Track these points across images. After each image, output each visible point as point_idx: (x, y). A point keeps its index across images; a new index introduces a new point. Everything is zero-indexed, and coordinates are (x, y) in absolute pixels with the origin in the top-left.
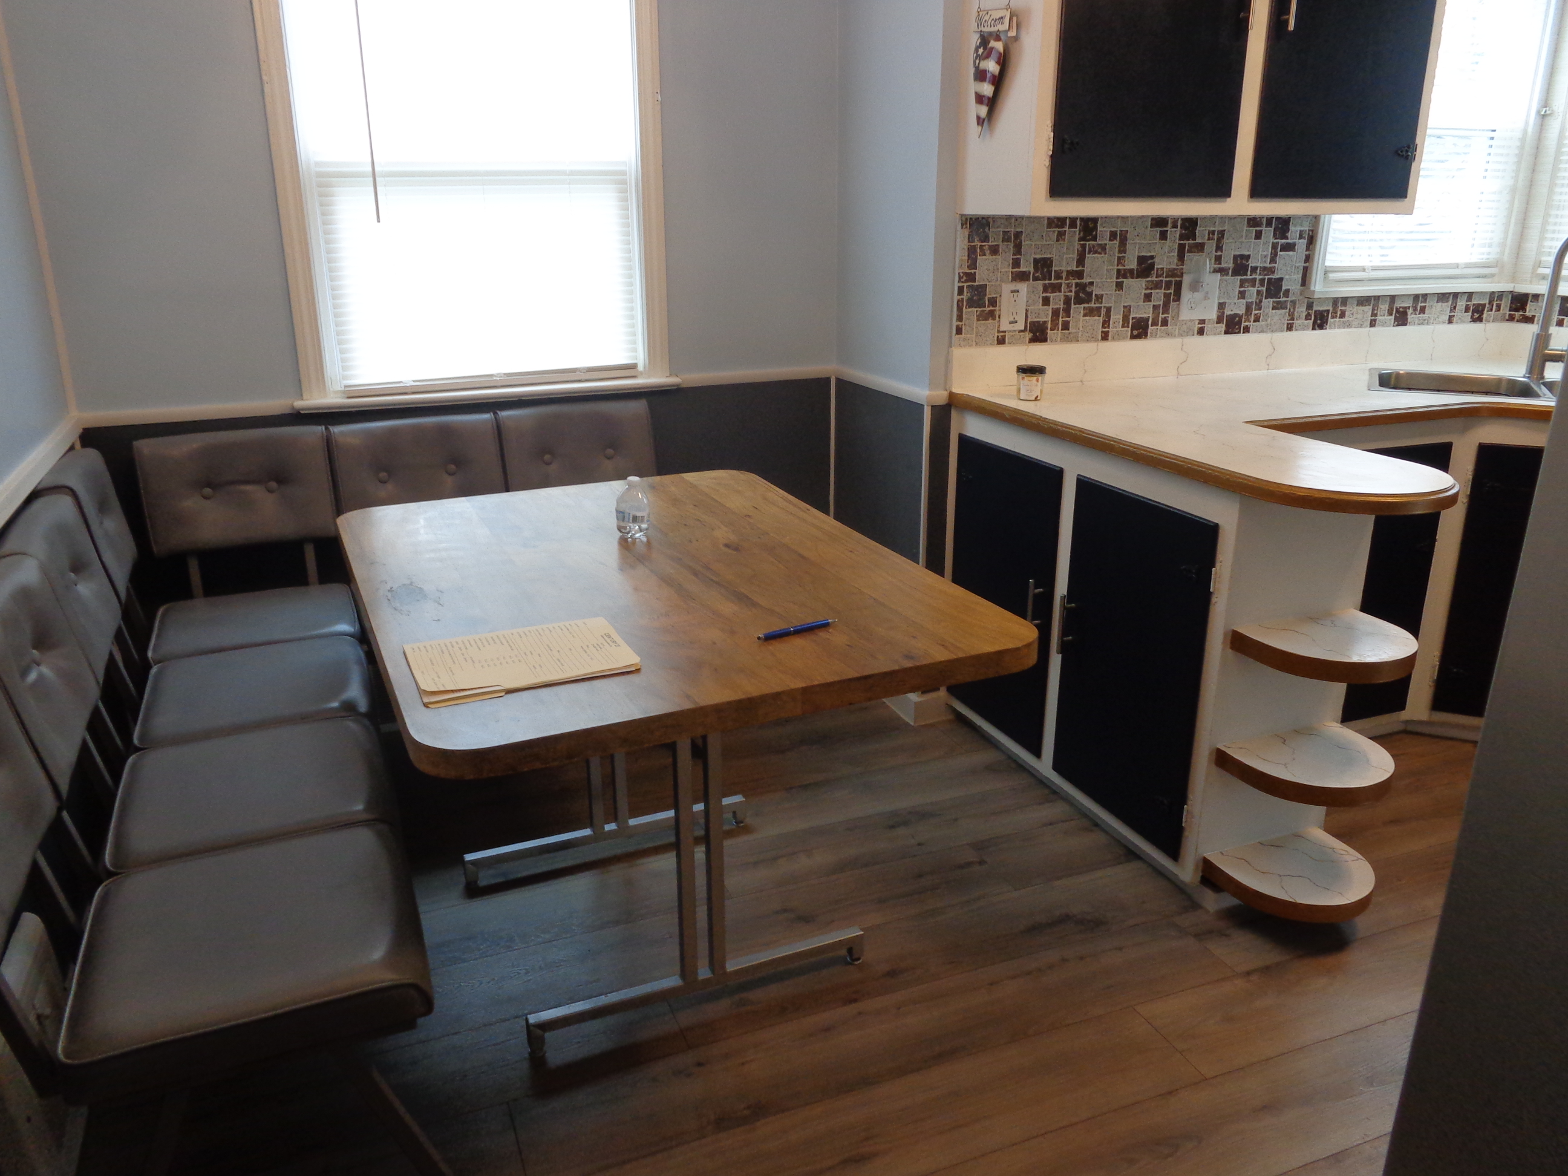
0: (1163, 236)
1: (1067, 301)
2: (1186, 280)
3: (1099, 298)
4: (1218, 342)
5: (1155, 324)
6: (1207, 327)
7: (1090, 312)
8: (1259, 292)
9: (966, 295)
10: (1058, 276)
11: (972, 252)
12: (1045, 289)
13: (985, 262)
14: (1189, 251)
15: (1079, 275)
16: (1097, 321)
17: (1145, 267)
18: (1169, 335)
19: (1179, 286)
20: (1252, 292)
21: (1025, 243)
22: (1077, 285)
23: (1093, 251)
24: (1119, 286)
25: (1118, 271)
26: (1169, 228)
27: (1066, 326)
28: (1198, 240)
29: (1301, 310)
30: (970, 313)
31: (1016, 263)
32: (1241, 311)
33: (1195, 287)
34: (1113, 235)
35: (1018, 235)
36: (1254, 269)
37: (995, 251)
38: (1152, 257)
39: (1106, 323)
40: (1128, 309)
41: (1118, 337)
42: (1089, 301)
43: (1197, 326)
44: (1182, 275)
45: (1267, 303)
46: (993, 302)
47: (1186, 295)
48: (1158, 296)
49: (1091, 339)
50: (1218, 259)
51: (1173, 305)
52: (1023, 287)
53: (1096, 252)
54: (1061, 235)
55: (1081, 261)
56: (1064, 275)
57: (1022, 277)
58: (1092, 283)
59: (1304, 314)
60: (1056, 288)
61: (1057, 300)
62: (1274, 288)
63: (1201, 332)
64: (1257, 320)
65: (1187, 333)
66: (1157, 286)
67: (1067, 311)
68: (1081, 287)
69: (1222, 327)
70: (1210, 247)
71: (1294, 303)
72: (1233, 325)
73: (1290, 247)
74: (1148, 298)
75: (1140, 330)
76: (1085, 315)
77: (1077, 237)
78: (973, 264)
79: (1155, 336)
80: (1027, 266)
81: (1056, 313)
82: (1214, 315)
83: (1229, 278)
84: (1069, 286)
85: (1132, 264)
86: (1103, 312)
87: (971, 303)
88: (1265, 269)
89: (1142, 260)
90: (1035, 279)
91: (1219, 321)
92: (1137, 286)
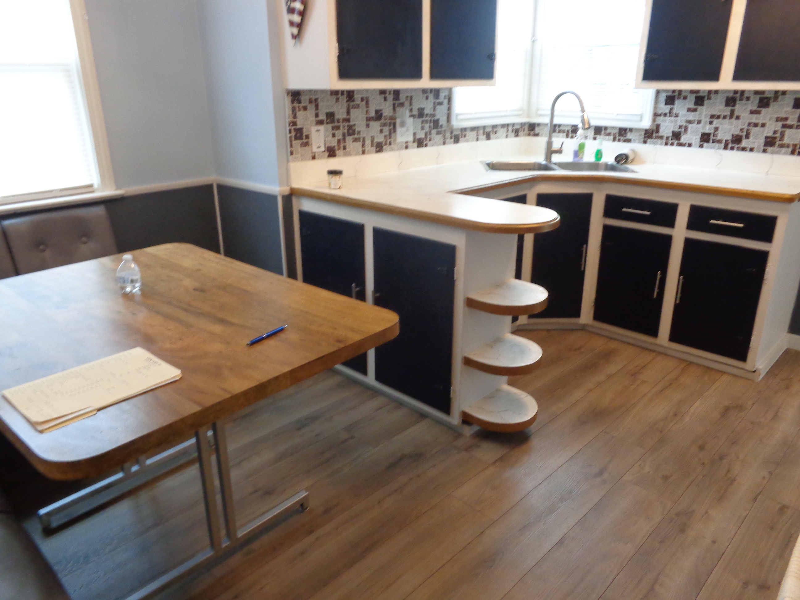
0: (385, 99)
1: (344, 135)
2: (398, 121)
3: (359, 132)
4: (415, 152)
5: (386, 144)
6: (410, 145)
7: (356, 140)
8: (430, 127)
9: (293, 134)
10: (338, 121)
11: (294, 109)
12: (333, 128)
13: (300, 114)
14: (398, 106)
15: (348, 120)
16: (359, 144)
17: (379, 116)
18: (393, 150)
19: (395, 124)
20: (427, 126)
21: (321, 104)
22: (348, 126)
23: (353, 107)
24: (368, 126)
25: (367, 118)
26: (387, 95)
27: (344, 148)
28: (401, 101)
29: (448, 135)
30: (297, 143)
31: (317, 115)
32: (423, 136)
33: (403, 124)
34: (362, 100)
35: (316, 100)
36: (427, 115)
37: (305, 108)
38: (381, 110)
39: (363, 145)
40: (373, 138)
41: (370, 152)
42: (354, 134)
43: (405, 145)
44: (395, 119)
45: (434, 131)
46: (307, 137)
47: (399, 130)
48: (386, 130)
49: (357, 154)
50: (411, 110)
51: (393, 135)
52: (322, 128)
53: (355, 108)
54: (337, 100)
55: (348, 113)
56: (341, 120)
57: (320, 123)
58: (354, 125)
59: (450, 137)
60: (338, 128)
61: (339, 134)
62: (436, 124)
63: (407, 147)
64: (430, 140)
65: (400, 149)
66: (384, 125)
67: (344, 140)
68: (350, 127)
69: (416, 144)
70: (407, 104)
71: (445, 131)
72: (420, 143)
73: (441, 104)
74: (381, 131)
75: (379, 148)
76: (353, 142)
77: (345, 100)
78: (295, 117)
79: (386, 150)
80: (322, 117)
81: (339, 141)
82: (411, 139)
83: (416, 119)
84: (344, 127)
85: (372, 114)
86: (361, 140)
87: (296, 138)
88: (431, 115)
89: (377, 112)
90: (327, 123)
91: (414, 141)
92: (376, 125)
